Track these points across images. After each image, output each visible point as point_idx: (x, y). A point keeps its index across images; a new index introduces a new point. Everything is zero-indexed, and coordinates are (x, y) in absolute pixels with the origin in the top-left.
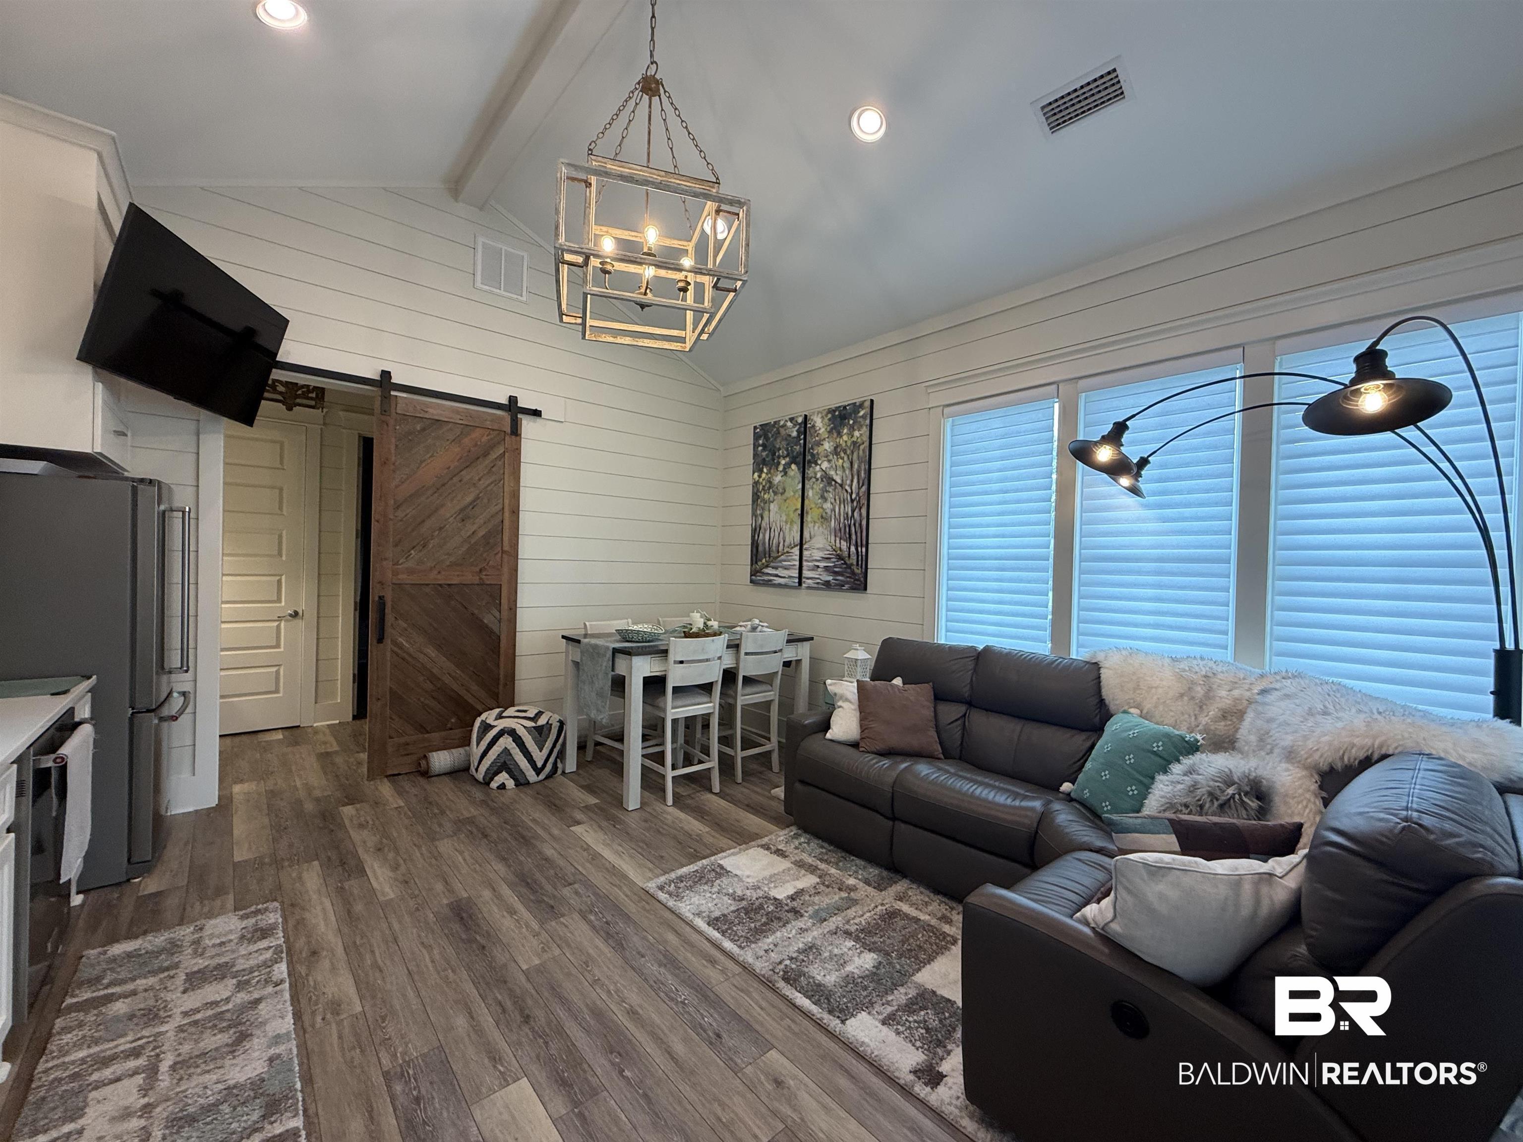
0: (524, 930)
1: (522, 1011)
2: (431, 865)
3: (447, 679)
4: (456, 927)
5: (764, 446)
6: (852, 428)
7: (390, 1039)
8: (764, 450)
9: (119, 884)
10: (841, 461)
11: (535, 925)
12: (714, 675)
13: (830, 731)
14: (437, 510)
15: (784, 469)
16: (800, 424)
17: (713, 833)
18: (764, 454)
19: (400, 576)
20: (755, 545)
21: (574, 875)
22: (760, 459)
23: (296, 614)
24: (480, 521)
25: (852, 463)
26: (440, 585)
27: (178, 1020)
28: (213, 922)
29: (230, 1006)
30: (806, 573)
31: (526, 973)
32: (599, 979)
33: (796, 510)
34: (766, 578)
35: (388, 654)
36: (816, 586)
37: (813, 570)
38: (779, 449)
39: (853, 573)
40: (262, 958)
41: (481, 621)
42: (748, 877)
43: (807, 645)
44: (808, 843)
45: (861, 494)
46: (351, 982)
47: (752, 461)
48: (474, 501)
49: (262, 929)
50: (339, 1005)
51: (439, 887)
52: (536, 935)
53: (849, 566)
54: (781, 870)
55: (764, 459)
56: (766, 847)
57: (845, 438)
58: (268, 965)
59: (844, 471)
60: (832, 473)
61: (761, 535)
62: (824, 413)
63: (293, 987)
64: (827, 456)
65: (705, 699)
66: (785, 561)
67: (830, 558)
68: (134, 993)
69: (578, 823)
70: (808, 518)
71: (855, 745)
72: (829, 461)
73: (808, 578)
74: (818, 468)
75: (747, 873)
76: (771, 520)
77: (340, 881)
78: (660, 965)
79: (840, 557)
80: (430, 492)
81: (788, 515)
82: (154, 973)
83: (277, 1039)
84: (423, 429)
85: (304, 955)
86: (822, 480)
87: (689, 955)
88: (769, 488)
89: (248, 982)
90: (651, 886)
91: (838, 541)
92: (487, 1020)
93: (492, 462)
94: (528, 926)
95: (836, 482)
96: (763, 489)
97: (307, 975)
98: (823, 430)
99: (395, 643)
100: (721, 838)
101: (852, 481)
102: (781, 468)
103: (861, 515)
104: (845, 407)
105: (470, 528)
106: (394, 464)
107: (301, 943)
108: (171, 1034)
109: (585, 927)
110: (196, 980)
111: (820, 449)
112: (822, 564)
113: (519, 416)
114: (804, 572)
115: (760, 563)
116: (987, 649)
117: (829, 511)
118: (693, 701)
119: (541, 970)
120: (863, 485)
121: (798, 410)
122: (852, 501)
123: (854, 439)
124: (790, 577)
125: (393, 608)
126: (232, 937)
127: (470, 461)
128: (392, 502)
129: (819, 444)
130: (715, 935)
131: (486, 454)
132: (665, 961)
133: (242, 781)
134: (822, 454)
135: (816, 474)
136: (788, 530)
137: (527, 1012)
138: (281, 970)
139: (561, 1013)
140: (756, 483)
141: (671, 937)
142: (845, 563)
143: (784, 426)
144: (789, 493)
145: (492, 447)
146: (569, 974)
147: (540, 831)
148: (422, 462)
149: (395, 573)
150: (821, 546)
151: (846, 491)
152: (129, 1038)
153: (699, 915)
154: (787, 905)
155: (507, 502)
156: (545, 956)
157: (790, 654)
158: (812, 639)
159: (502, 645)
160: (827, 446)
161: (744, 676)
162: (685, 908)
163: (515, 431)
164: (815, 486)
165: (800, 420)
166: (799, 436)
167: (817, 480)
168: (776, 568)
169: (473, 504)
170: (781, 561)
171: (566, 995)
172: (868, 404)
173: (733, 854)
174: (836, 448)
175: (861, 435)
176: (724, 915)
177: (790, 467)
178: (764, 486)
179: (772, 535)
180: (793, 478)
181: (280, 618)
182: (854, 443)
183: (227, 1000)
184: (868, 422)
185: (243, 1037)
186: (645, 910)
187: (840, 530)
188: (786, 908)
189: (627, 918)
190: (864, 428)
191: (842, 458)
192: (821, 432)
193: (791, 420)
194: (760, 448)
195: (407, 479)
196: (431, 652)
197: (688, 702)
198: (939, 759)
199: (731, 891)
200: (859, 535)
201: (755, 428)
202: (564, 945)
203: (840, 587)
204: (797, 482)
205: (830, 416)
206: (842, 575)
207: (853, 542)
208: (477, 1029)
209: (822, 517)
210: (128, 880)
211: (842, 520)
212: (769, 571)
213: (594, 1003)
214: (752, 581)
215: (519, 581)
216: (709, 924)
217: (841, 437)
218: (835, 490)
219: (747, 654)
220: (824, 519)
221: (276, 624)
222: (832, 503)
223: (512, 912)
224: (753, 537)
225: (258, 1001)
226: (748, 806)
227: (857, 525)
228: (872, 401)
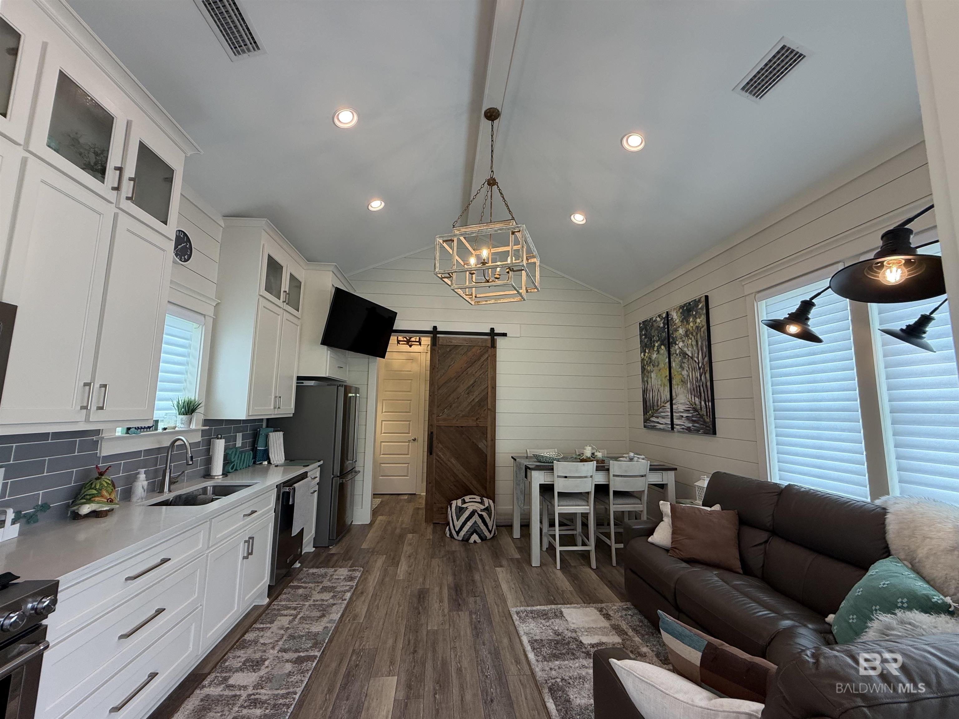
0: (440, 611)
1: (415, 647)
2: (424, 569)
3: (461, 476)
4: (415, 600)
5: (645, 335)
6: (695, 317)
7: (363, 637)
8: (645, 338)
9: (326, 547)
10: (690, 341)
11: (446, 611)
12: (588, 487)
13: (652, 536)
14: (456, 388)
15: (658, 349)
16: (664, 318)
17: (574, 593)
18: (646, 340)
19: (440, 422)
20: (645, 401)
21: (480, 592)
22: (644, 344)
23: (414, 440)
24: (476, 393)
25: (697, 341)
26: (458, 427)
27: (311, 602)
28: (340, 569)
29: (326, 603)
30: (676, 421)
31: (428, 632)
32: (456, 647)
33: (666, 376)
34: (652, 424)
35: (434, 461)
36: (682, 430)
37: (679, 419)
38: (654, 336)
39: (705, 421)
40: (345, 588)
41: (478, 446)
42: (573, 623)
43: (672, 474)
44: (632, 616)
45: (705, 363)
46: (366, 610)
47: (640, 346)
48: (473, 384)
49: (352, 577)
50: (357, 617)
51: (421, 580)
52: (444, 616)
53: (702, 416)
54: (599, 626)
55: (646, 344)
56: (601, 610)
57: (691, 324)
58: (345, 592)
59: (693, 347)
60: (686, 349)
61: (648, 395)
62: (678, 309)
63: (348, 603)
64: (681, 339)
65: (584, 503)
66: (662, 412)
67: (689, 410)
68: (306, 588)
69: (501, 566)
70: (674, 382)
71: (667, 551)
72: (683, 341)
73: (677, 425)
74: (677, 347)
75: (574, 621)
76: (653, 384)
77: (388, 566)
78: (489, 653)
79: (695, 410)
80: (453, 380)
81: (662, 380)
82: (315, 582)
83: (331, 621)
84: (450, 350)
85: (359, 593)
86: (680, 355)
87: (508, 654)
88: (650, 363)
89: (336, 596)
90: (513, 610)
91: (693, 398)
92: (400, 645)
93: (482, 362)
94: (443, 610)
95: (689, 356)
96: (647, 364)
97: (355, 601)
98: (678, 320)
99: (437, 455)
100: (576, 596)
101: (698, 354)
102: (656, 349)
103: (706, 378)
104: (689, 303)
105: (472, 398)
106: (438, 368)
107: (360, 588)
108: (307, 606)
109: (468, 620)
110: (325, 589)
111: (677, 334)
112: (685, 415)
113: (495, 337)
114: (674, 420)
115: (648, 414)
116: (789, 487)
117: (685, 376)
118: (574, 503)
119: (435, 633)
120: (705, 356)
121: (662, 309)
122: (700, 368)
123: (697, 324)
124: (666, 424)
125: (437, 438)
126: (341, 578)
127: (472, 363)
128: (436, 386)
129: (676, 330)
130: (528, 648)
131: (479, 359)
132: (493, 651)
133: (382, 515)
134: (679, 337)
135: (676, 351)
136: (662, 390)
137: (416, 649)
138: (348, 595)
139: (430, 655)
140: (643, 360)
141: (506, 641)
142: (699, 414)
143: (655, 321)
144: (662, 365)
145: (481, 356)
146: (445, 640)
147: (480, 567)
148: (449, 366)
149: (438, 421)
150: (683, 401)
151: (695, 361)
152: (297, 603)
153: (527, 634)
154: (585, 648)
155: (489, 382)
156: (441, 627)
157: (656, 478)
158: (676, 469)
159: (488, 460)
160: (681, 331)
161: (614, 491)
162: (522, 628)
163: (493, 345)
164: (676, 360)
165: (664, 315)
166: (664, 326)
167: (677, 355)
168: (657, 417)
169: (473, 385)
170: (660, 413)
171: (437, 648)
172: (703, 299)
173: (575, 607)
174: (686, 332)
175: (701, 321)
176: (541, 640)
177: (661, 347)
178: (647, 362)
179: (654, 395)
180: (663, 354)
181: (409, 441)
182: (697, 327)
183: (327, 600)
184: (705, 311)
185: (323, 616)
186: (503, 622)
187: (694, 390)
188: (584, 650)
189: (490, 622)
190: (703, 316)
191: (691, 339)
192: (676, 322)
193: (659, 316)
194: (643, 337)
195: (443, 375)
196: (453, 460)
197: (571, 503)
198: (737, 573)
199: (556, 628)
200: (706, 393)
201: (640, 324)
202: (452, 625)
203: (697, 431)
204: (665, 357)
205: (681, 310)
206: (698, 423)
207: (703, 398)
208: (394, 648)
209: (682, 381)
210: (329, 546)
211: (694, 382)
212: (654, 419)
213: (446, 657)
214: (645, 427)
215: (496, 425)
216: (529, 642)
217: (689, 324)
218: (688, 361)
219: (614, 476)
220: (683, 382)
221: (407, 444)
222: (687, 371)
223: (441, 601)
224: (643, 396)
225: (334, 604)
226: (609, 581)
227: (704, 386)
228: (707, 297)
